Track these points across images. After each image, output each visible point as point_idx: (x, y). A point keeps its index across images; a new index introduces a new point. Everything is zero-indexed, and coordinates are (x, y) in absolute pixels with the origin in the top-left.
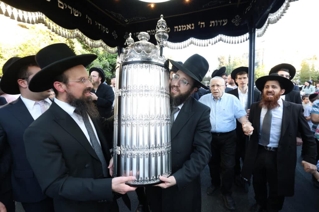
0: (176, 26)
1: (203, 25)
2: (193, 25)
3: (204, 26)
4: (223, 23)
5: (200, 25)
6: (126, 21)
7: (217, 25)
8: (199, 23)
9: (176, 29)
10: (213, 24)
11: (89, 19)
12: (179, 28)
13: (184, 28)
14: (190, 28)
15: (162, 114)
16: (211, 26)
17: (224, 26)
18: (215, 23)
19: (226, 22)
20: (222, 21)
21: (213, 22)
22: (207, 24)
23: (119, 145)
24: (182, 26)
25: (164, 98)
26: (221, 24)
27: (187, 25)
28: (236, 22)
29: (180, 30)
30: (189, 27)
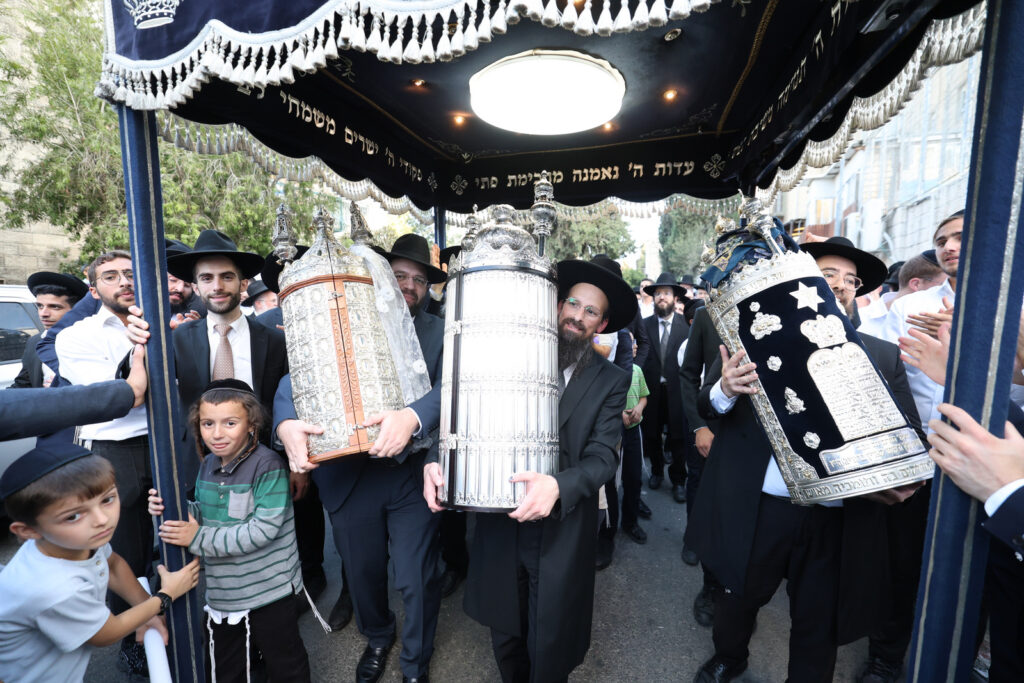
0: (577, 169)
1: (638, 171)
2: (616, 169)
3: (641, 174)
4: (684, 169)
5: (633, 170)
6: (465, 156)
7: (670, 173)
8: (630, 166)
9: (577, 176)
10: (661, 169)
11: (391, 155)
12: (583, 175)
13: (596, 174)
14: (610, 176)
15: (541, 373)
16: (656, 174)
17: (687, 176)
18: (667, 169)
19: (690, 167)
20: (681, 165)
21: (662, 166)
22: (649, 169)
23: (454, 430)
24: (592, 171)
25: (547, 340)
26: (679, 172)
27: (603, 170)
28: (713, 168)
29: (586, 179)
30: (607, 173)
